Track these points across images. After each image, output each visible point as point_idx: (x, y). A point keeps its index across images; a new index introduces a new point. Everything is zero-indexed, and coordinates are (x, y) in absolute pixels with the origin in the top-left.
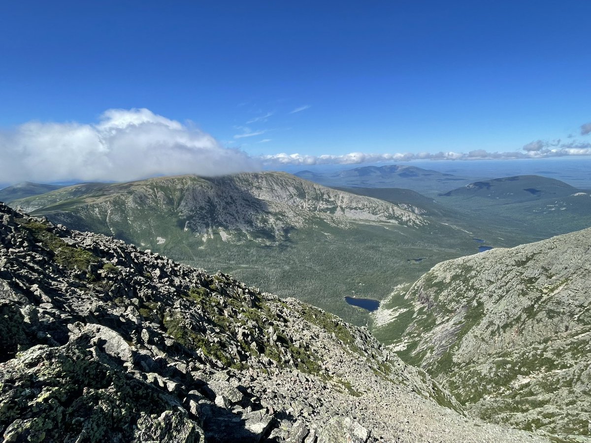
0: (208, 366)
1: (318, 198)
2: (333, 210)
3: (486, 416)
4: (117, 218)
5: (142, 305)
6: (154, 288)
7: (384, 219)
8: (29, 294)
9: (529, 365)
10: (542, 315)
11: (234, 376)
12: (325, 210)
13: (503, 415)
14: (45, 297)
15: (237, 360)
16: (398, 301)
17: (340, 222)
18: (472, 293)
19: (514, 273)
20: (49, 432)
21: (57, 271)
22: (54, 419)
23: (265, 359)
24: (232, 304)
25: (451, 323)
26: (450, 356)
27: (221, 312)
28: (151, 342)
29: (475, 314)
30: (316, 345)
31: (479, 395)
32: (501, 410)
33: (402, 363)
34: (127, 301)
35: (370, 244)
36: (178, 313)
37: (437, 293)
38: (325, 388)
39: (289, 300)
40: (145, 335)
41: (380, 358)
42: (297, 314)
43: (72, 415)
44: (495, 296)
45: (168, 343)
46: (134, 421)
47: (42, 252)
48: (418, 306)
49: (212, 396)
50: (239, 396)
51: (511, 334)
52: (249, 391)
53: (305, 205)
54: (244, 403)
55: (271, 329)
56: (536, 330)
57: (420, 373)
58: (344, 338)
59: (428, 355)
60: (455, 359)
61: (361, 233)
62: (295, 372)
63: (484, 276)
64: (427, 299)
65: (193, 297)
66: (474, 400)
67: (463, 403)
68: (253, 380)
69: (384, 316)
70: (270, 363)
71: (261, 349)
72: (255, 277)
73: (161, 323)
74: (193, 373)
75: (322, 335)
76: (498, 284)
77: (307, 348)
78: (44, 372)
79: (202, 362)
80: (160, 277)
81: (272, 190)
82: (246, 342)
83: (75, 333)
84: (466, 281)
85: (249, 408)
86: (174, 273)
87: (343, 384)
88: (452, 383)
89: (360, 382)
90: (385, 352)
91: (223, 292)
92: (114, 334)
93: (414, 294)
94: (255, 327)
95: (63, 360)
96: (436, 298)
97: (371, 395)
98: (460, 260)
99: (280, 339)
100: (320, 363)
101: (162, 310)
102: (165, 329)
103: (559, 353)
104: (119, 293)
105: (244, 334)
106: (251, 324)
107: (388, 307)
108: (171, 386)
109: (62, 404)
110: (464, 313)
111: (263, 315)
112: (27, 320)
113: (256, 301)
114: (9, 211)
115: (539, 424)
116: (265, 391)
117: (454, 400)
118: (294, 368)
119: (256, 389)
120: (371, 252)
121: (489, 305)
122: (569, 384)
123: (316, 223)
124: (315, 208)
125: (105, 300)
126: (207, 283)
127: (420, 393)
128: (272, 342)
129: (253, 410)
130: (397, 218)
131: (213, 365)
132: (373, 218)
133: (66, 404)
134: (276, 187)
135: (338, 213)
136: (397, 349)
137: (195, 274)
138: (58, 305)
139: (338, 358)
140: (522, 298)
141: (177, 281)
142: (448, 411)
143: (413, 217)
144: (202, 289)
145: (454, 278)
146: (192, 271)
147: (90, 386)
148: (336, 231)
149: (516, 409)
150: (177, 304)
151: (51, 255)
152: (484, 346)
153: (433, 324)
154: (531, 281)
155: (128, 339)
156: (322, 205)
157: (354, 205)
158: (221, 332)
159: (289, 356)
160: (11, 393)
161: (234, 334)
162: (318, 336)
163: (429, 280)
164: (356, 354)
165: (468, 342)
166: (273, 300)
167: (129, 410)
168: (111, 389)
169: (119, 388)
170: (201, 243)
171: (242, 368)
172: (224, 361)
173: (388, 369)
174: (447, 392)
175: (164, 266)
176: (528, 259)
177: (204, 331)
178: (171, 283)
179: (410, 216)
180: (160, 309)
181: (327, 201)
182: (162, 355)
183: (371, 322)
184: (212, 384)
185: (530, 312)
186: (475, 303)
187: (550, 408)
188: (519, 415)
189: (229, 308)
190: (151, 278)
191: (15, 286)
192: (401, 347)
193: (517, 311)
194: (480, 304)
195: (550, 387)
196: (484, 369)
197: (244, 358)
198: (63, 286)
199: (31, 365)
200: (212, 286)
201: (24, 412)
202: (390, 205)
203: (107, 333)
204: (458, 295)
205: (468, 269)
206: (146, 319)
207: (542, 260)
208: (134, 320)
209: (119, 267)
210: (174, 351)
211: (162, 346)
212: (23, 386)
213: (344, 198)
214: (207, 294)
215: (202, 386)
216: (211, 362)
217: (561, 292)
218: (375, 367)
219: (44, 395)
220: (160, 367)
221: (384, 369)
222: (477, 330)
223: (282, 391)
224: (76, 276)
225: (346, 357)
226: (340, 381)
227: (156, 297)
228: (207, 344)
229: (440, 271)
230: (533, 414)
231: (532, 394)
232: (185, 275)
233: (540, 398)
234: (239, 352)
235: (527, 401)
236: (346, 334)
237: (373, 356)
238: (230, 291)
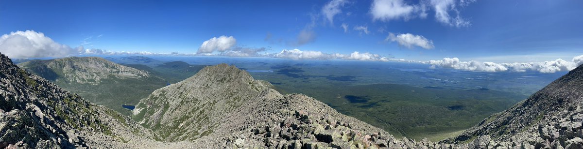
0: (68, 127)
1: (113, 67)
2: (118, 72)
3: (172, 140)
4: (44, 71)
5: (49, 101)
6: (53, 96)
7: (136, 75)
8: (19, 92)
9: (182, 119)
10: (185, 103)
11: (78, 132)
12: (115, 72)
13: (177, 138)
14: (23, 93)
15: (79, 126)
16: (142, 105)
17: (121, 77)
18: (165, 100)
19: (177, 91)
20: (16, 135)
21: (26, 86)
22: (17, 132)
23: (90, 128)
24: (79, 105)
25: (159, 111)
26: (160, 122)
27: (75, 108)
28: (50, 114)
29: (167, 107)
30: (110, 124)
31: (169, 134)
32: (176, 137)
33: (143, 128)
34: (44, 99)
35: (131, 85)
36: (60, 106)
37: (155, 101)
38: (113, 140)
39: (100, 106)
40: (49, 111)
41: (135, 127)
42: (103, 112)
43: (22, 132)
44: (172, 100)
45: (56, 115)
46: (38, 141)
47: (23, 80)
48: (148, 106)
49: (67, 138)
50: (78, 140)
51: (177, 111)
52: (83, 139)
53: (108, 70)
54: (80, 143)
55: (93, 117)
56: (184, 108)
57: (150, 131)
58: (121, 120)
59: (152, 123)
60: (161, 124)
61: (129, 81)
62: (102, 134)
63: (169, 93)
64: (152, 104)
65: (65, 100)
66: (168, 136)
67: (164, 138)
68: (85, 135)
69: (137, 111)
70: (92, 130)
71: (89, 124)
72: (88, 96)
73: (54, 108)
74: (63, 128)
75: (113, 120)
76: (173, 95)
77: (107, 125)
78: (17, 117)
79: (66, 125)
80: (55, 92)
81: (96, 64)
82: (83, 120)
83: (28, 106)
84: (164, 96)
85: (81, 146)
86: (60, 91)
87: (121, 138)
88: (160, 132)
89: (128, 137)
90: (137, 125)
91: (76, 101)
92: (39, 109)
93: (147, 102)
94: (87, 115)
95: (22, 115)
96: (154, 103)
97: (131, 142)
98: (161, 89)
99: (96, 121)
100: (112, 131)
101: (55, 103)
102: (55, 110)
103: (189, 113)
104: (42, 95)
105: (82, 117)
106: (85, 114)
107: (138, 108)
108: (54, 131)
109: (20, 128)
110: (163, 107)
111: (90, 111)
112: (16, 100)
113: (88, 106)
114: (17, 67)
115: (186, 137)
116: (89, 140)
117: (161, 138)
118: (101, 132)
119: (85, 139)
120: (131, 88)
121: (171, 103)
122: (193, 122)
123: (112, 77)
124: (112, 72)
125: (38, 97)
126: (70, 97)
127: (149, 138)
128: (93, 122)
129: (83, 147)
130: (141, 75)
131: (70, 127)
132: (133, 75)
133: (21, 129)
134: (97, 63)
135: (120, 73)
136: (141, 123)
137: (67, 93)
138: (25, 96)
139: (119, 128)
140: (179, 99)
141: (61, 94)
142: (159, 142)
143: (146, 75)
144: (69, 99)
145: (160, 95)
146: (66, 92)
147: (27, 125)
148: (120, 80)
149: (180, 135)
150: (60, 102)
151: (25, 81)
152: (170, 117)
153: (154, 112)
154: (181, 93)
155: (43, 111)
156: (114, 70)
157: (126, 70)
158: (74, 115)
159: (99, 128)
160: (8, 121)
161: (79, 117)
162: (111, 120)
163: (152, 97)
164: (126, 127)
165: (165, 116)
166: (94, 106)
167: (37, 136)
168: (33, 128)
169: (35, 128)
170: (70, 82)
171: (81, 130)
172: (75, 126)
173: (138, 131)
174: (159, 136)
175: (57, 88)
176: (180, 87)
177: (68, 114)
178: (59, 95)
179: (145, 74)
180: (54, 103)
181: (116, 69)
182: (53, 119)
183: (132, 114)
184: (68, 134)
185: (182, 103)
186: (167, 103)
187: (189, 131)
188: (181, 136)
189: (78, 107)
190: (52, 92)
191: (16, 89)
192: (143, 122)
193: (179, 103)
194: (168, 103)
195: (188, 125)
196: (170, 125)
197: (82, 126)
198: (28, 91)
199: (14, 115)
200: (72, 98)
201: (11, 128)
202: (138, 70)
203: (37, 108)
204: (161, 101)
205: (164, 92)
206: (50, 106)
207: (184, 86)
208: (46, 105)
209: (43, 87)
210: (57, 118)
211: (53, 116)
212: (11, 120)
213: (122, 68)
214: (70, 101)
215: (64, 133)
216: (70, 125)
217: (189, 95)
218: (133, 131)
219: (16, 124)
220: (52, 124)
221: (137, 131)
222: (168, 112)
223: (96, 141)
224: (31, 88)
225: (122, 128)
226: (119, 138)
227: (53, 99)
228: (69, 118)
229: (156, 93)
230: (185, 134)
231: (184, 128)
232: (63, 93)
233: (186, 129)
234: (80, 124)
235: (183, 131)
236: (122, 119)
237: (132, 127)
238: (78, 100)
